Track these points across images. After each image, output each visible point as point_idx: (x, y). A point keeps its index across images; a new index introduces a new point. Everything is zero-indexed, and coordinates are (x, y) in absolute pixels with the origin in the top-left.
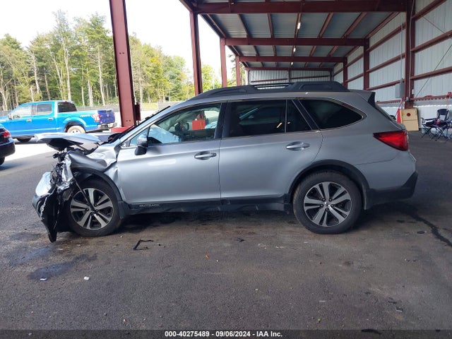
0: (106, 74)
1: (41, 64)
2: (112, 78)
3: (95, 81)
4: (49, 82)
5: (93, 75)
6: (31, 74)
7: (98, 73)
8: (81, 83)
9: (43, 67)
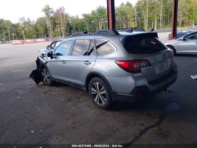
0: (164, 15)
1: (138, 12)
2: (167, 16)
3: (158, 18)
4: (141, 20)
5: (158, 15)
6: (134, 17)
7: (160, 14)
8: (152, 20)
9: (139, 13)
